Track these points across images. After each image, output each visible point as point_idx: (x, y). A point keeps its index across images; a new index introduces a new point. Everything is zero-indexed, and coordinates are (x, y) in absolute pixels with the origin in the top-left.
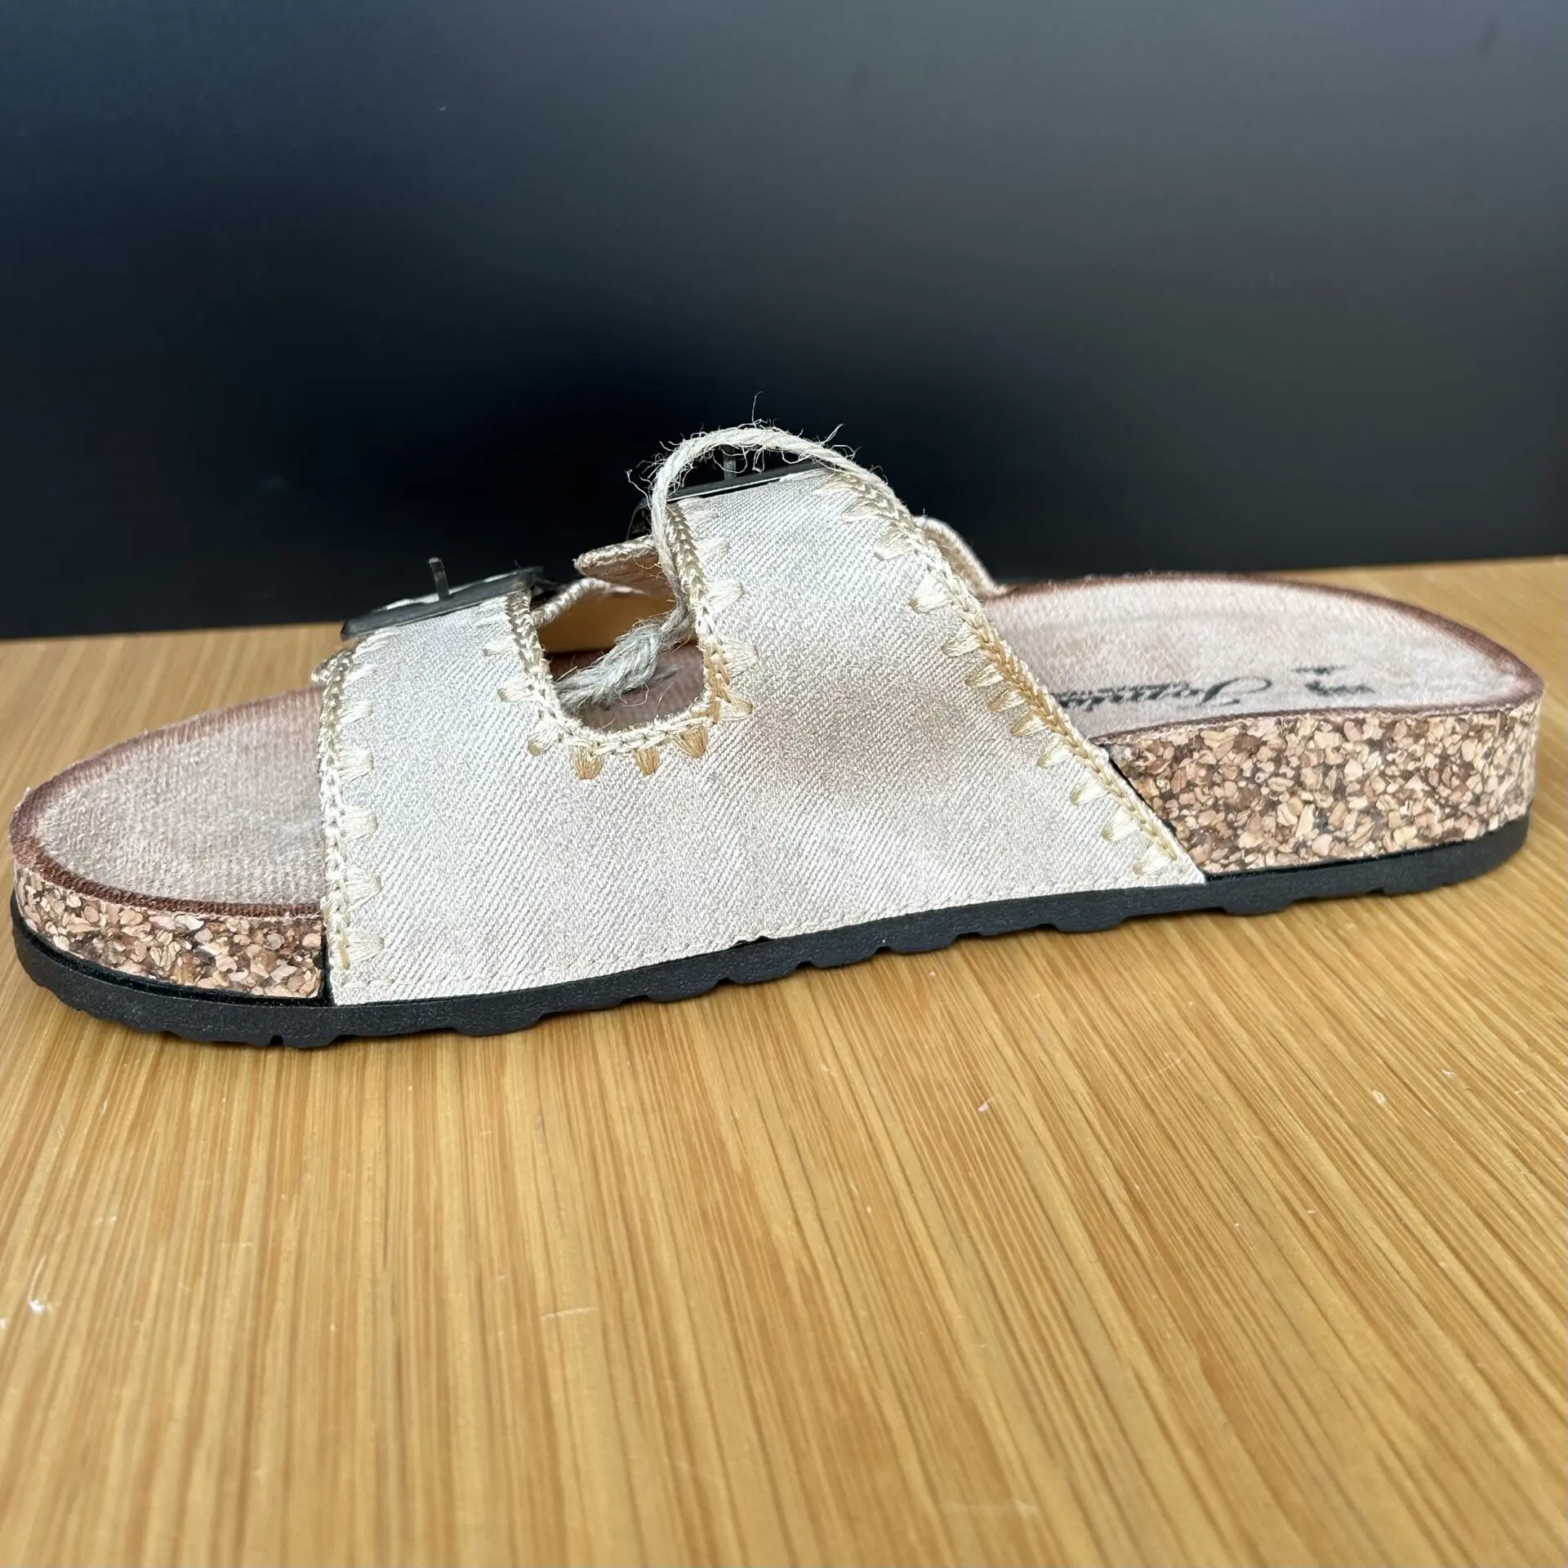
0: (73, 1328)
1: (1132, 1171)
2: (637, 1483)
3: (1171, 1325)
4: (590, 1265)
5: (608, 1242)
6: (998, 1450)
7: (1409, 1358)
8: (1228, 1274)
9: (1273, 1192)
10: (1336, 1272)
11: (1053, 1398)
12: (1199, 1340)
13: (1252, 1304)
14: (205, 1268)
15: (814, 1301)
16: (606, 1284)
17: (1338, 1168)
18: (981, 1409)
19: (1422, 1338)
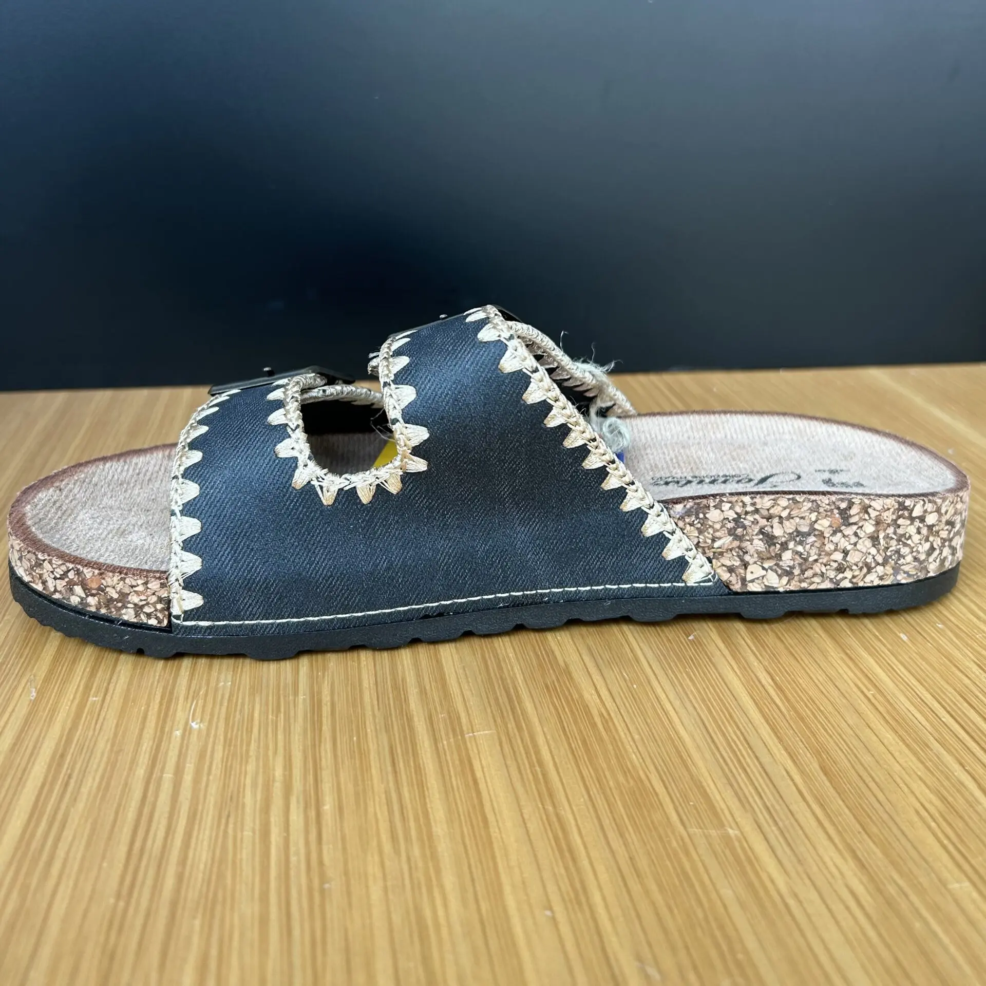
0: (215, 736)
1: (774, 670)
2: (526, 816)
3: (802, 746)
4: (489, 710)
5: (496, 699)
6: (716, 805)
7: (929, 764)
8: (829, 721)
9: (850, 682)
10: (887, 722)
11: (742, 779)
12: (817, 754)
13: (844, 737)
14: (282, 710)
15: (611, 731)
16: (499, 720)
17: (884, 671)
18: (705, 784)
19: (936, 755)
